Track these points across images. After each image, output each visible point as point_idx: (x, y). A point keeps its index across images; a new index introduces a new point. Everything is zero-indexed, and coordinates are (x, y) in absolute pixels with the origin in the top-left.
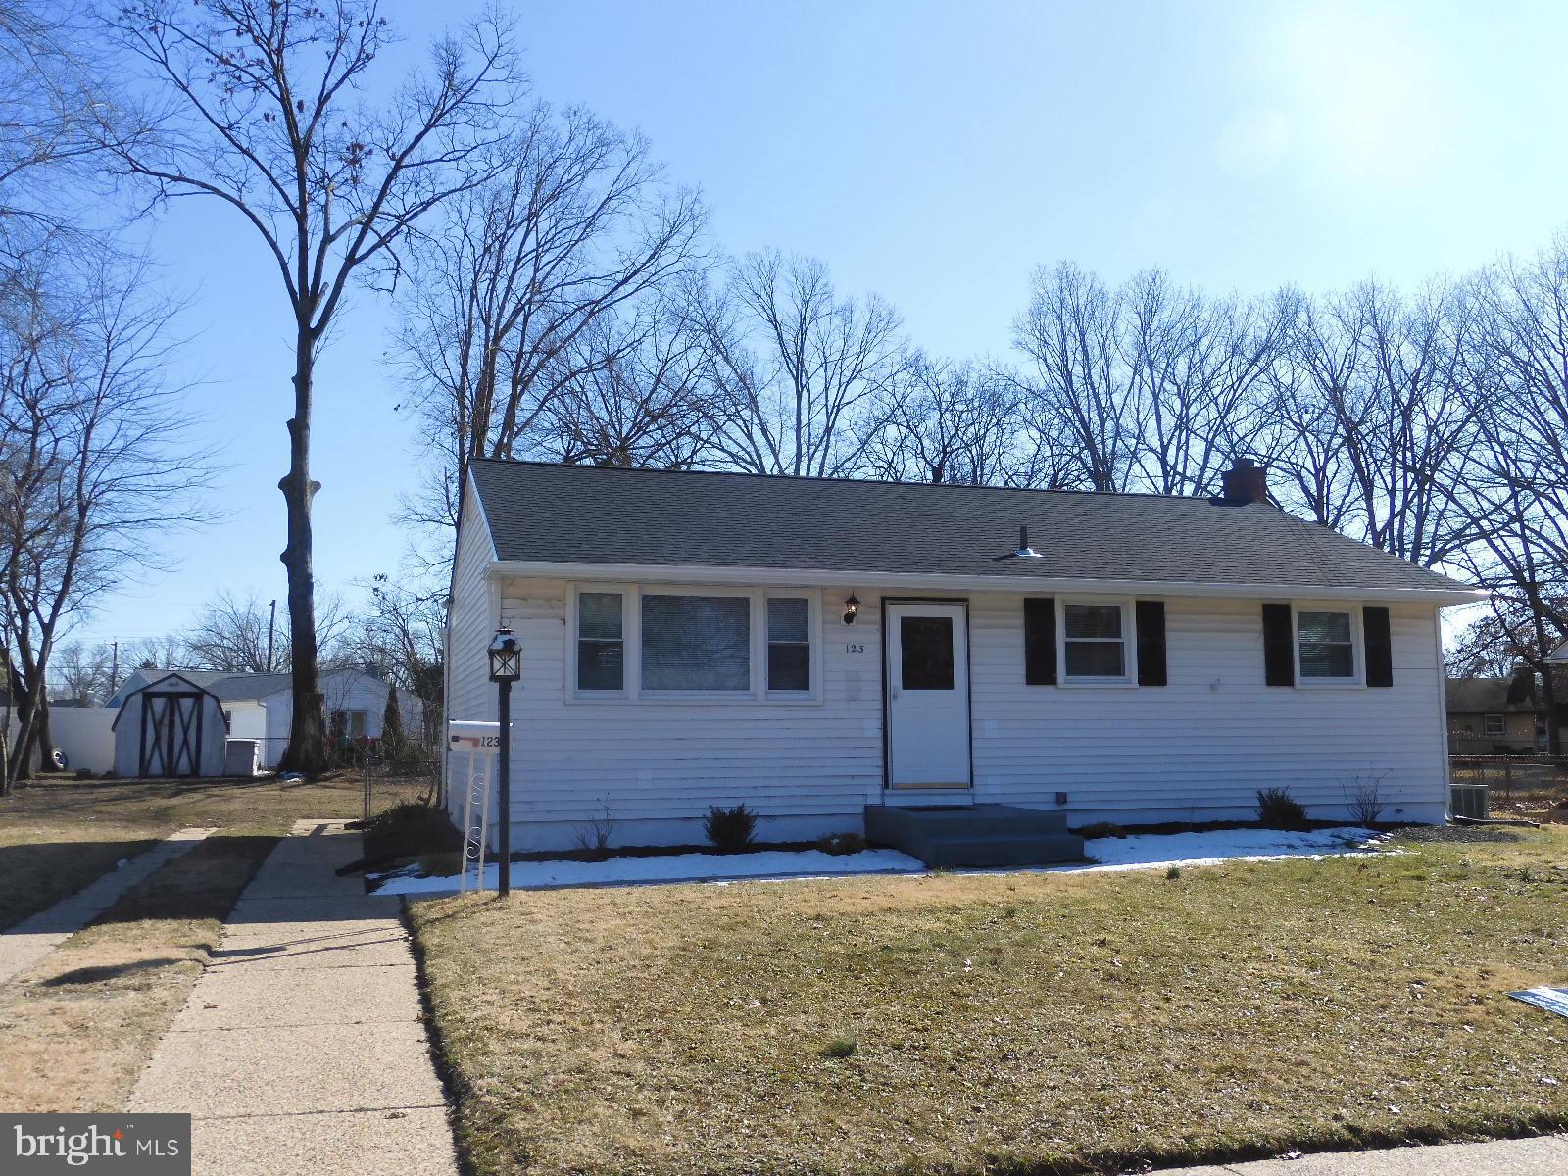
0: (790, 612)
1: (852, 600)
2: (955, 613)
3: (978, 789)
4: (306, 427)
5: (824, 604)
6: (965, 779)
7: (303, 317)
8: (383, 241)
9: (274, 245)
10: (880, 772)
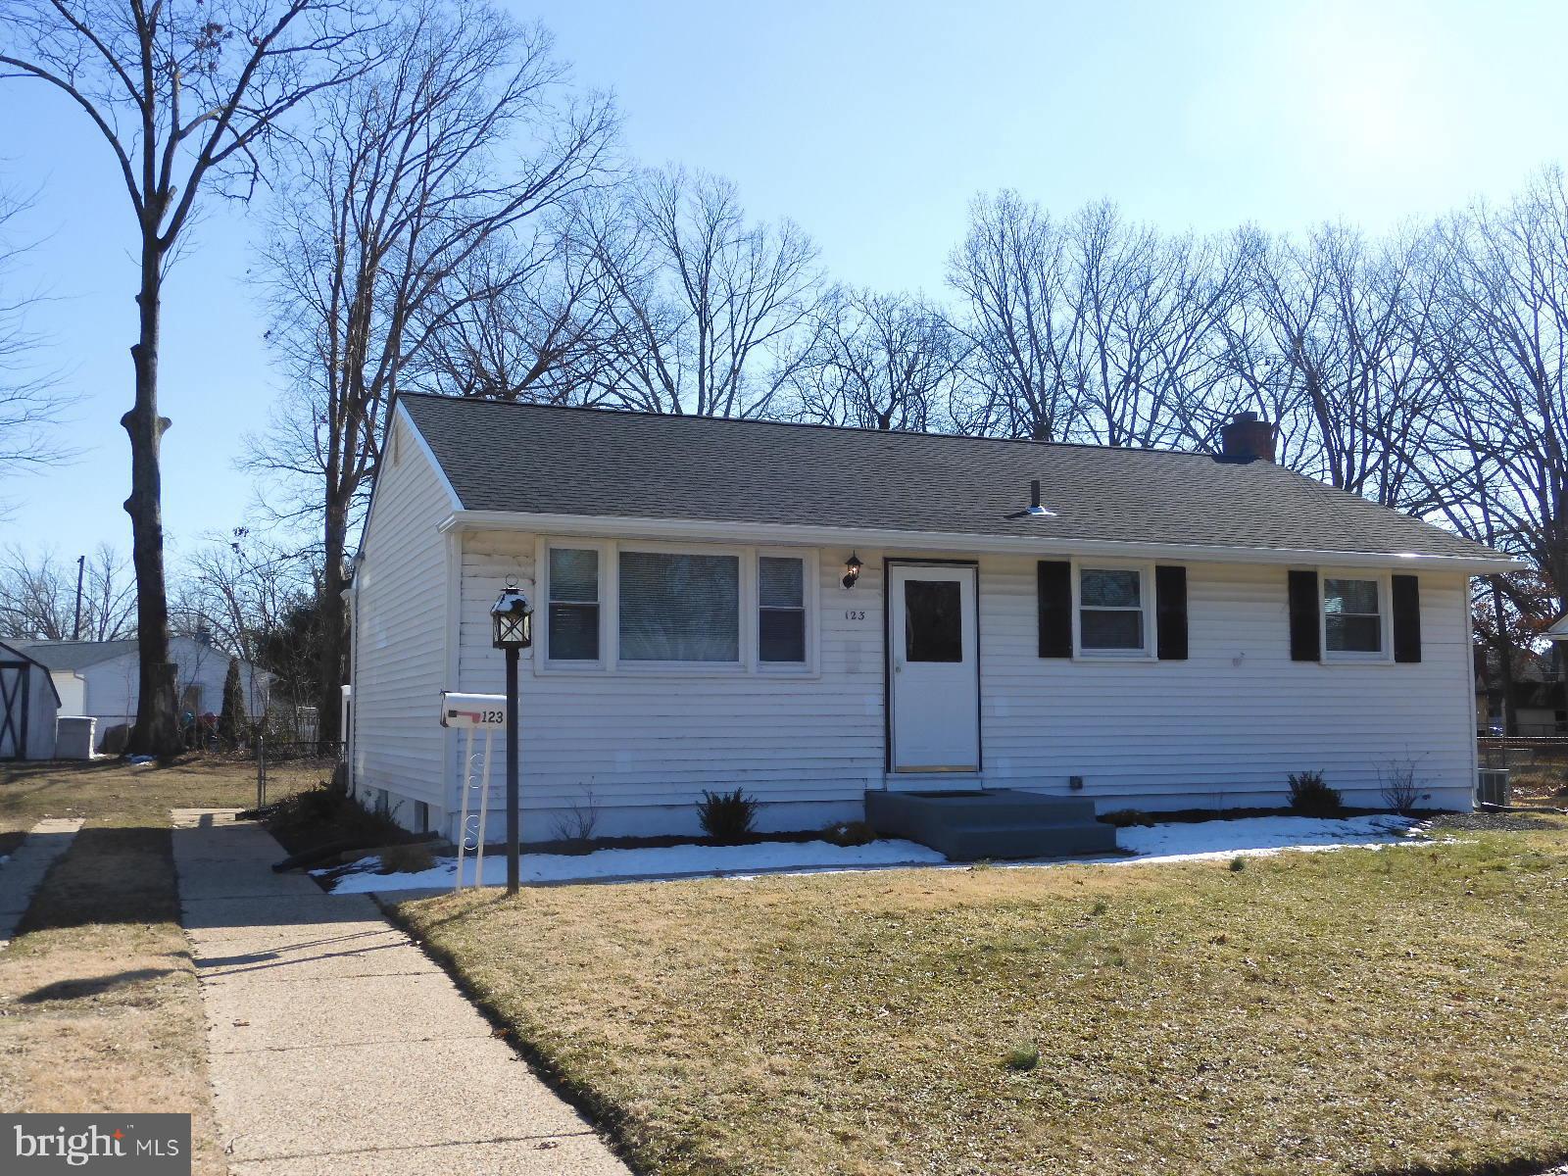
0: (782, 573)
1: (854, 561)
2: (964, 577)
3: (987, 773)
4: (154, 354)
5: (822, 564)
6: (975, 762)
7: (149, 223)
8: (241, 142)
9: (113, 140)
10: (881, 753)
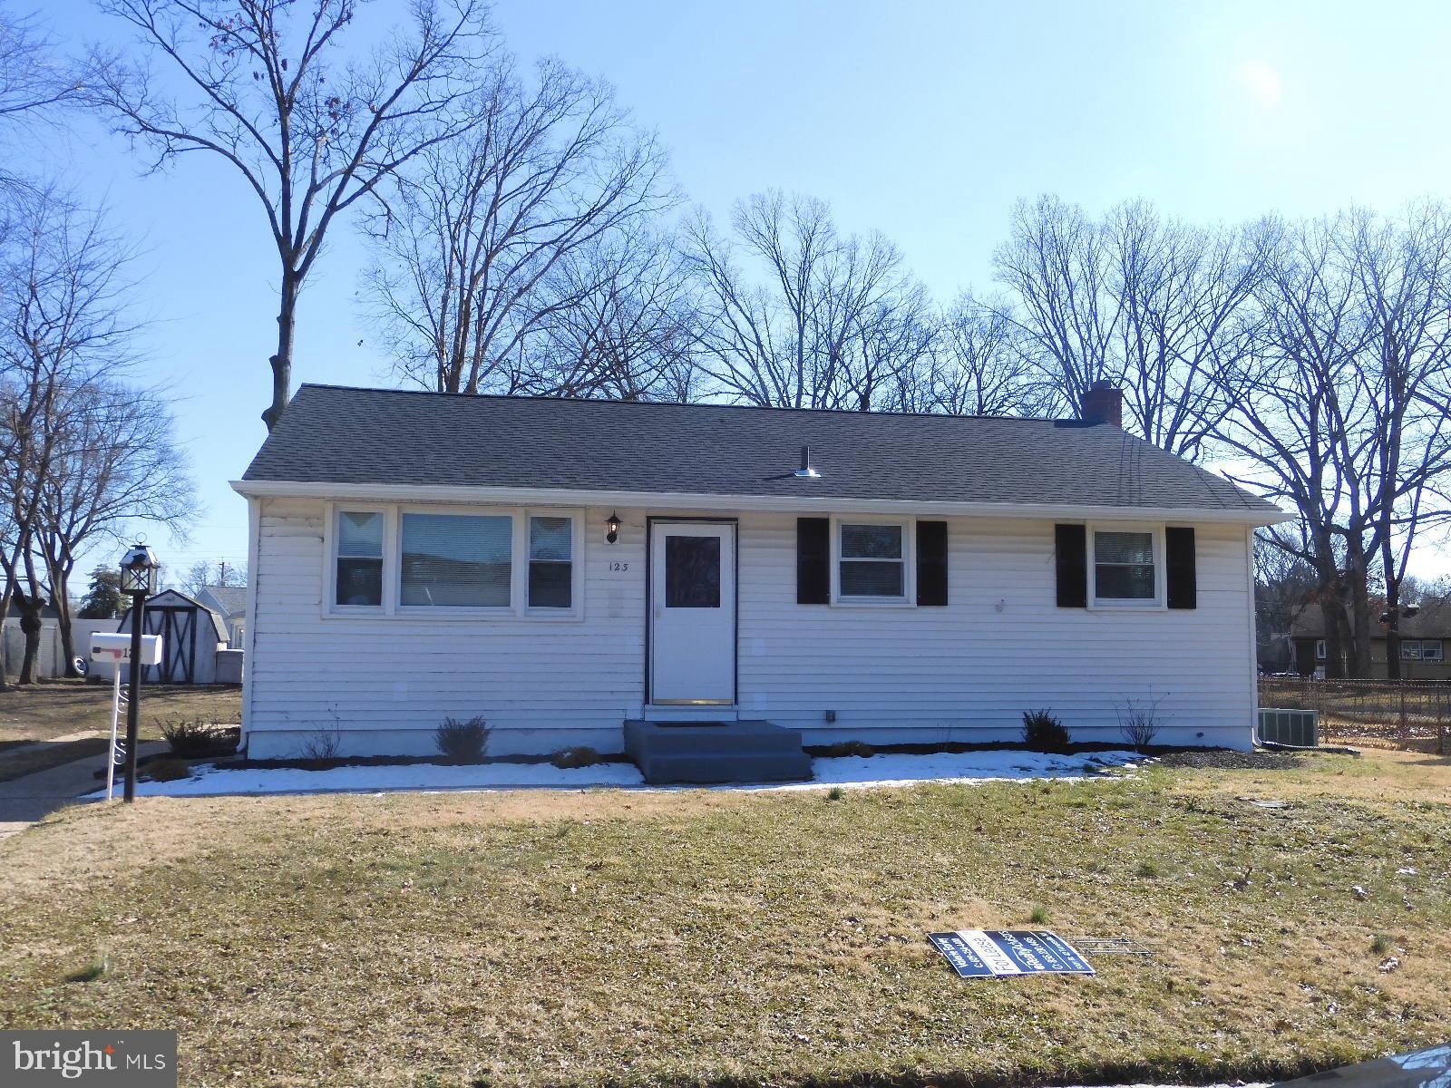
1: (614, 520)
2: (724, 533)
3: (743, 706)
4: (287, 362)
5: (587, 522)
6: (731, 696)
7: (288, 261)
8: (368, 186)
9: (262, 195)
10: (641, 687)
